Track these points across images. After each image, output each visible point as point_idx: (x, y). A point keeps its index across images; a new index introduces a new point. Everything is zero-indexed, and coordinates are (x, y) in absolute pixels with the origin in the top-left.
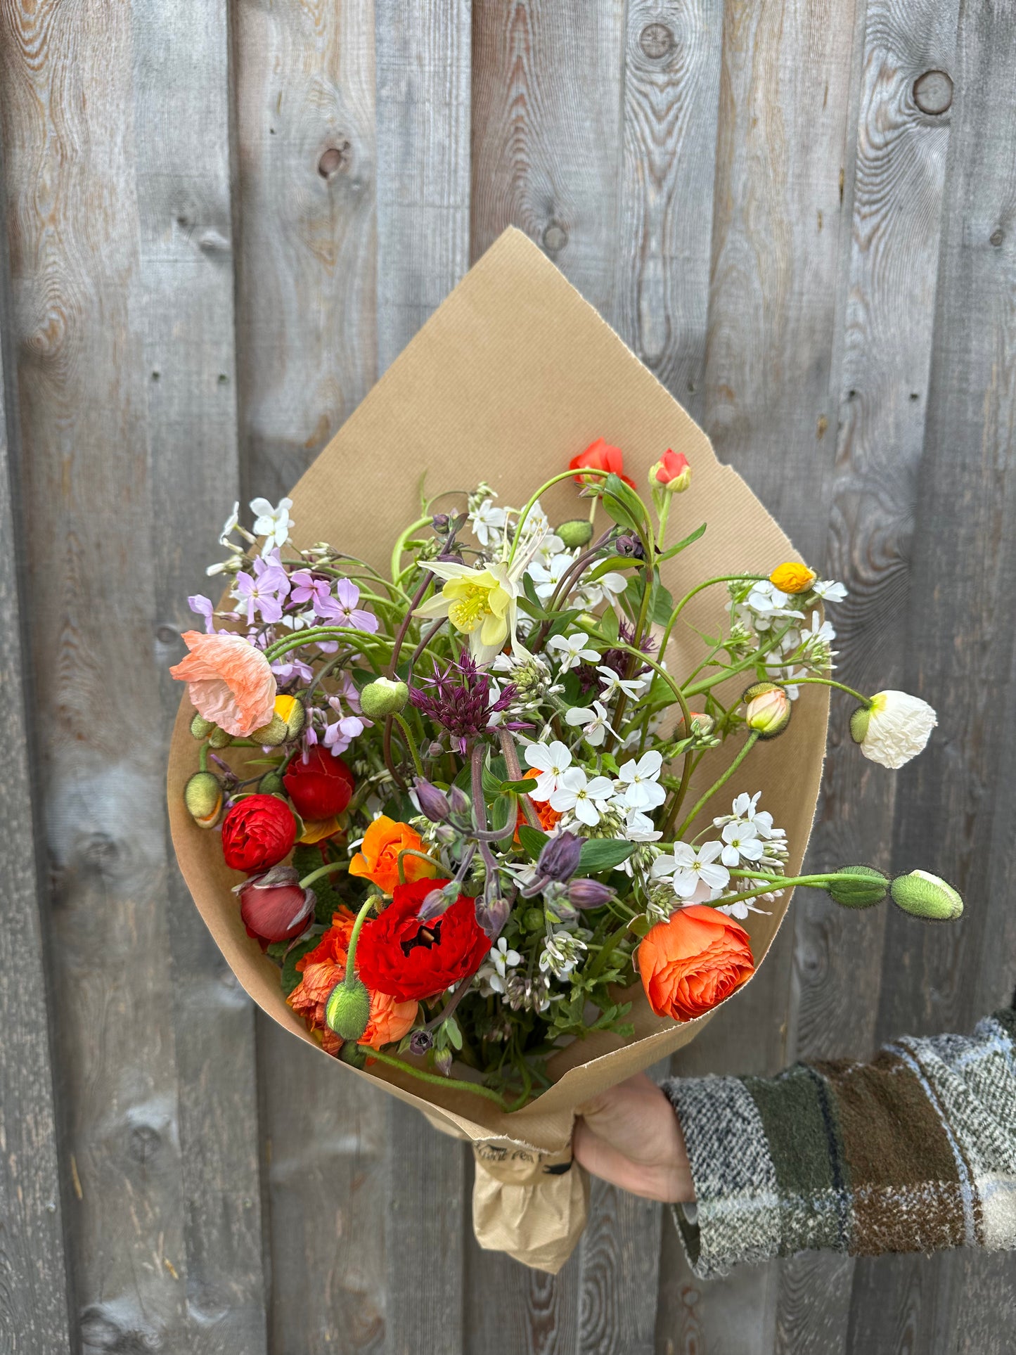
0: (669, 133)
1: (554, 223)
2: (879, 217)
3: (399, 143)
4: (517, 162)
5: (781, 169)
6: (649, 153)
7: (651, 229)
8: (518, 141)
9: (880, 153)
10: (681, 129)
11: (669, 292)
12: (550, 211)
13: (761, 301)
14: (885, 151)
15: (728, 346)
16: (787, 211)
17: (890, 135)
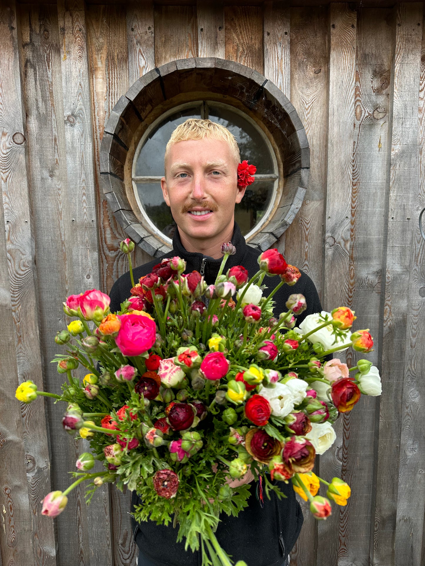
2: (8, 173)
9: (5, 155)
14: (7, 155)
17: (8, 150)
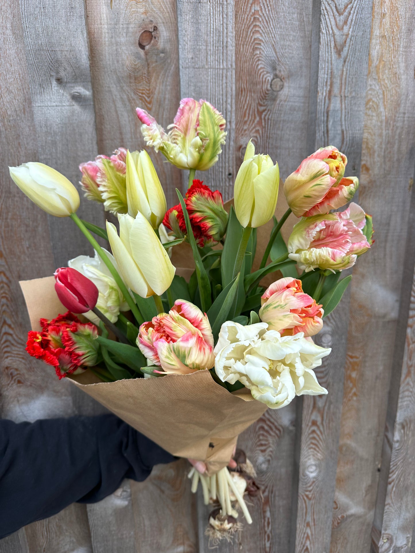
0: (345, 23)
1: (276, 76)
3: (193, 29)
4: (255, 39)
5: (396, 43)
6: (334, 35)
7: (335, 80)
8: (255, 26)
10: (352, 20)
11: (343, 116)
12: (274, 69)
13: (384, 118)
15: (367, 143)
16: (399, 67)
